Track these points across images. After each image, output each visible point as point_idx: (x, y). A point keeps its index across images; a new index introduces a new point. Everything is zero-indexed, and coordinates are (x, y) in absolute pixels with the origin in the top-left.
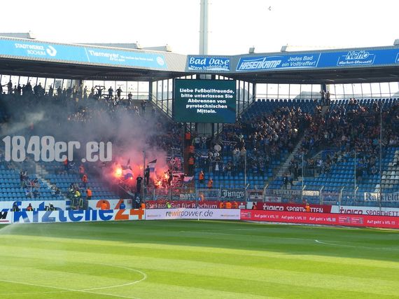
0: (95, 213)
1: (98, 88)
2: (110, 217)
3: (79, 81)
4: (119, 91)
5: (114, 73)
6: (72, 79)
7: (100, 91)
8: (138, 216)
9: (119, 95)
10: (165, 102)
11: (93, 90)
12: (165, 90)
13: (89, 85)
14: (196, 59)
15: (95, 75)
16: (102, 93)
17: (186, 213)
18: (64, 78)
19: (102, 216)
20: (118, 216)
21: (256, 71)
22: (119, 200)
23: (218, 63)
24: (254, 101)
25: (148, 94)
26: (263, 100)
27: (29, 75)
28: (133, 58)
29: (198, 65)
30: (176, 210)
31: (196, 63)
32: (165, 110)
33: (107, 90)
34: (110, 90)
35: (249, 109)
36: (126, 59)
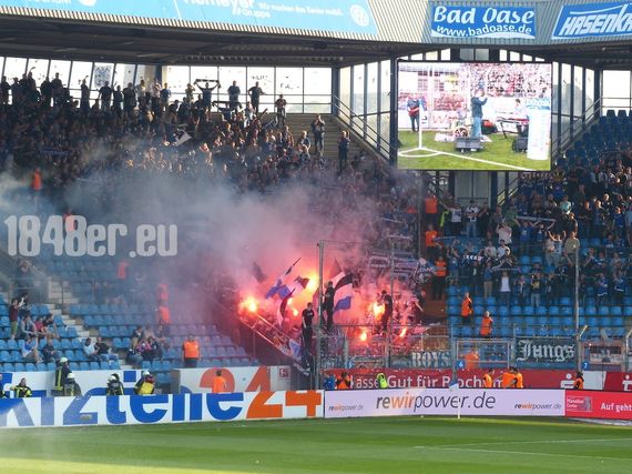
0: (196, 400)
1: (203, 85)
2: (236, 411)
3: (154, 68)
4: (256, 92)
5: (244, 47)
6: (136, 61)
7: (207, 92)
8: (305, 407)
9: (255, 102)
10: (372, 119)
11: (189, 91)
12: (372, 89)
13: (179, 80)
14: (449, 9)
15: (195, 51)
16: (214, 98)
17: (428, 402)
18: (115, 60)
19: (214, 410)
20: (256, 407)
21: (603, 38)
22: (257, 368)
23: (507, 19)
24: (597, 114)
25: (329, 100)
26: (622, 113)
27: (27, 55)
28: (290, 9)
29: (455, 26)
30: (401, 393)
31: (450, 21)
32: (372, 140)
33: (225, 89)
34: (234, 91)
35: (586, 136)
36: (271, 11)
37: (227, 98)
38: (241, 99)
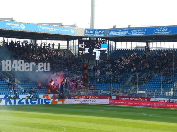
0: (42, 100)
2: (49, 102)
3: (35, 40)
4: (53, 45)
5: (51, 37)
6: (32, 39)
7: (45, 45)
8: (62, 102)
9: (53, 47)
10: (74, 50)
11: (41, 45)
12: (75, 45)
13: (39, 42)
14: (89, 30)
15: (42, 37)
16: (46, 46)
17: (84, 101)
18: (28, 39)
19: (45, 102)
20: (53, 102)
21: (117, 36)
22: (53, 95)
23: (99, 32)
24: (115, 50)
25: (67, 46)
26: (120, 49)
27: (12, 38)
28: (60, 30)
29: (90, 33)
30: (79, 99)
31: (89, 33)
32: (74, 54)
34: (49, 45)
35: (113, 54)
36: (57, 30)
37: (48, 46)
38: (51, 46)
